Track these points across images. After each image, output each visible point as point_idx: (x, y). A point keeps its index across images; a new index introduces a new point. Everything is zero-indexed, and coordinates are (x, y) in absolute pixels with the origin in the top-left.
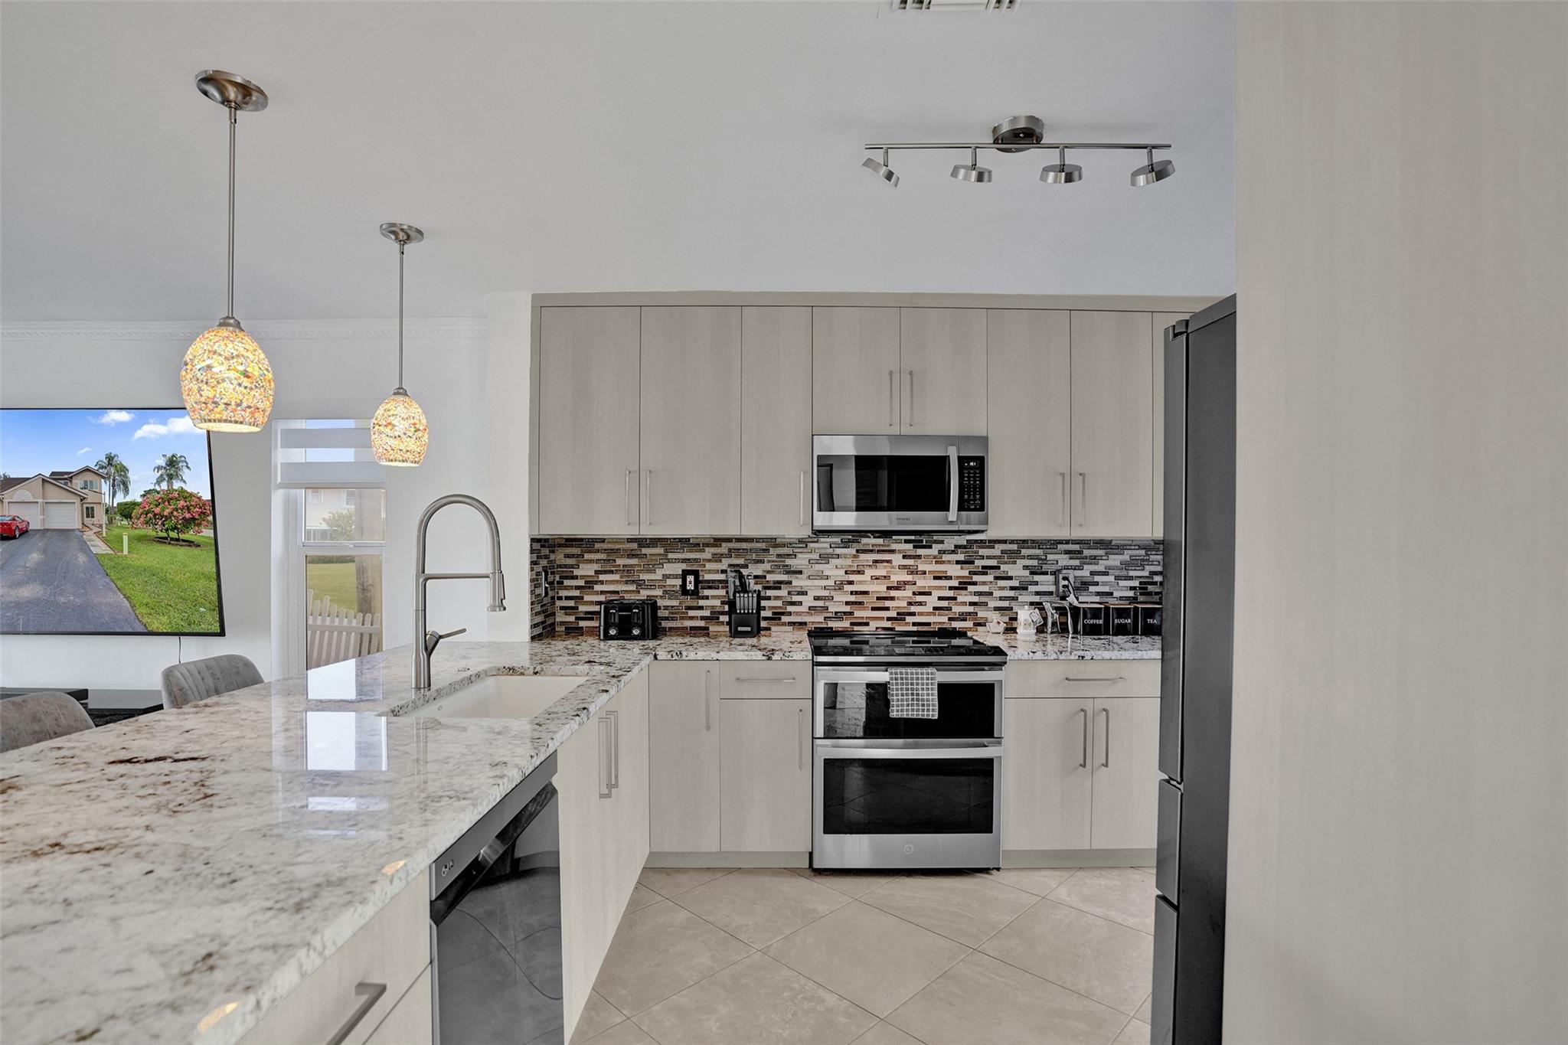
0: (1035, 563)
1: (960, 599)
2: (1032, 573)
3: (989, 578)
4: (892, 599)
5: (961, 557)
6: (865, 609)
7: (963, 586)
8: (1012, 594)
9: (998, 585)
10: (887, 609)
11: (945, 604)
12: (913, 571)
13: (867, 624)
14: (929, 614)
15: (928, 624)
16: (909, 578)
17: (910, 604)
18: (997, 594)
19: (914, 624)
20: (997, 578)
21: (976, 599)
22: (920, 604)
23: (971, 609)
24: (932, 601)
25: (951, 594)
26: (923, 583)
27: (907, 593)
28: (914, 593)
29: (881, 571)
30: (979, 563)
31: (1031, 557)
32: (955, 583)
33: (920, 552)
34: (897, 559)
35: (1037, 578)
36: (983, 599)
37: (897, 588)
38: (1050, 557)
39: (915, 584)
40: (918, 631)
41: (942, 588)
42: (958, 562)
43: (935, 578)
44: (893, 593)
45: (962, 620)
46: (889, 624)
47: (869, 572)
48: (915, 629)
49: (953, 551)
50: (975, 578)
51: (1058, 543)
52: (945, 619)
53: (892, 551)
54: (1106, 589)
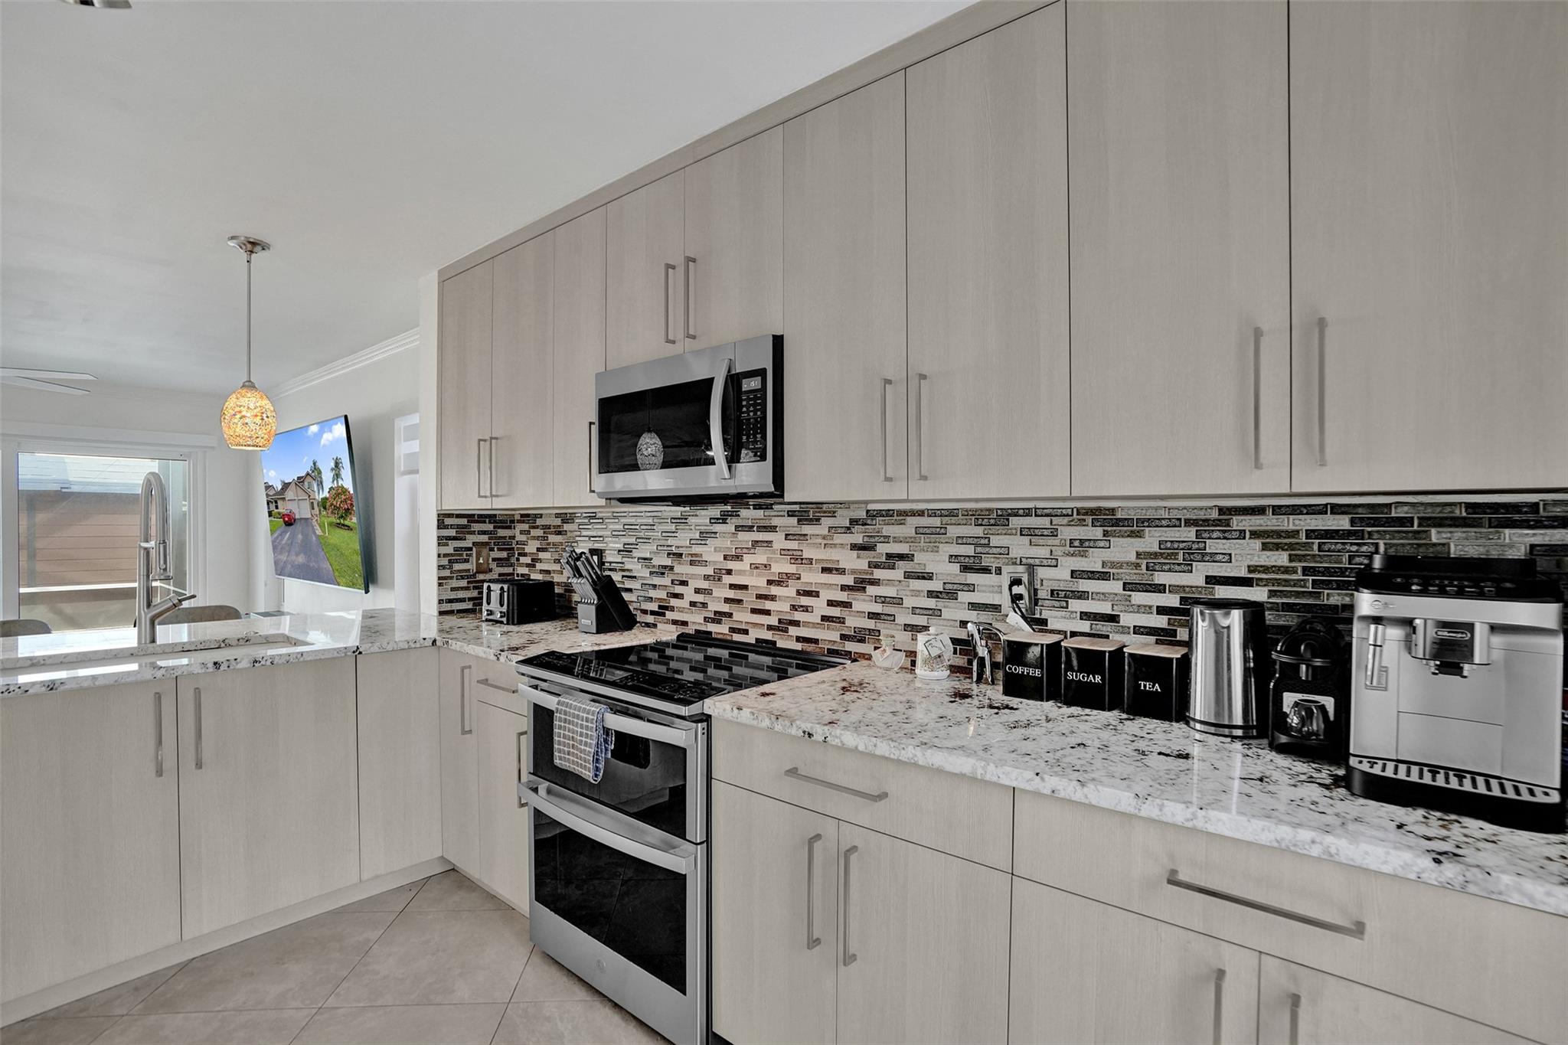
0: (969, 550)
1: (857, 606)
2: (966, 569)
3: (897, 574)
4: (773, 598)
5: (858, 538)
6: (744, 610)
7: (860, 585)
8: (931, 603)
9: (911, 588)
10: (767, 613)
11: (835, 612)
12: (797, 559)
13: (746, 632)
14: (814, 625)
15: (816, 641)
16: (792, 569)
17: (794, 608)
18: (909, 602)
19: (799, 639)
20: (909, 575)
21: (877, 608)
22: (806, 609)
23: (871, 624)
24: (820, 607)
25: (843, 596)
26: (812, 577)
27: (788, 592)
28: (798, 593)
29: (760, 557)
30: (883, 549)
31: (961, 540)
32: (849, 580)
33: (807, 529)
34: (778, 540)
35: (972, 578)
36: (889, 610)
37: (779, 583)
38: (995, 541)
39: (799, 578)
40: (802, 652)
41: (831, 588)
42: (854, 547)
43: (824, 570)
44: (775, 590)
45: (860, 641)
46: (768, 635)
47: (748, 559)
48: (799, 646)
49: (849, 528)
50: (878, 574)
51: (1010, 515)
52: (835, 636)
53: (772, 529)
54: (1105, 608)
